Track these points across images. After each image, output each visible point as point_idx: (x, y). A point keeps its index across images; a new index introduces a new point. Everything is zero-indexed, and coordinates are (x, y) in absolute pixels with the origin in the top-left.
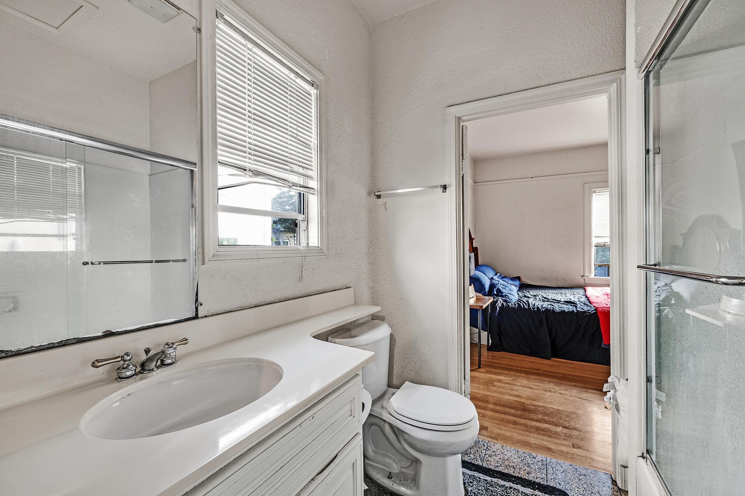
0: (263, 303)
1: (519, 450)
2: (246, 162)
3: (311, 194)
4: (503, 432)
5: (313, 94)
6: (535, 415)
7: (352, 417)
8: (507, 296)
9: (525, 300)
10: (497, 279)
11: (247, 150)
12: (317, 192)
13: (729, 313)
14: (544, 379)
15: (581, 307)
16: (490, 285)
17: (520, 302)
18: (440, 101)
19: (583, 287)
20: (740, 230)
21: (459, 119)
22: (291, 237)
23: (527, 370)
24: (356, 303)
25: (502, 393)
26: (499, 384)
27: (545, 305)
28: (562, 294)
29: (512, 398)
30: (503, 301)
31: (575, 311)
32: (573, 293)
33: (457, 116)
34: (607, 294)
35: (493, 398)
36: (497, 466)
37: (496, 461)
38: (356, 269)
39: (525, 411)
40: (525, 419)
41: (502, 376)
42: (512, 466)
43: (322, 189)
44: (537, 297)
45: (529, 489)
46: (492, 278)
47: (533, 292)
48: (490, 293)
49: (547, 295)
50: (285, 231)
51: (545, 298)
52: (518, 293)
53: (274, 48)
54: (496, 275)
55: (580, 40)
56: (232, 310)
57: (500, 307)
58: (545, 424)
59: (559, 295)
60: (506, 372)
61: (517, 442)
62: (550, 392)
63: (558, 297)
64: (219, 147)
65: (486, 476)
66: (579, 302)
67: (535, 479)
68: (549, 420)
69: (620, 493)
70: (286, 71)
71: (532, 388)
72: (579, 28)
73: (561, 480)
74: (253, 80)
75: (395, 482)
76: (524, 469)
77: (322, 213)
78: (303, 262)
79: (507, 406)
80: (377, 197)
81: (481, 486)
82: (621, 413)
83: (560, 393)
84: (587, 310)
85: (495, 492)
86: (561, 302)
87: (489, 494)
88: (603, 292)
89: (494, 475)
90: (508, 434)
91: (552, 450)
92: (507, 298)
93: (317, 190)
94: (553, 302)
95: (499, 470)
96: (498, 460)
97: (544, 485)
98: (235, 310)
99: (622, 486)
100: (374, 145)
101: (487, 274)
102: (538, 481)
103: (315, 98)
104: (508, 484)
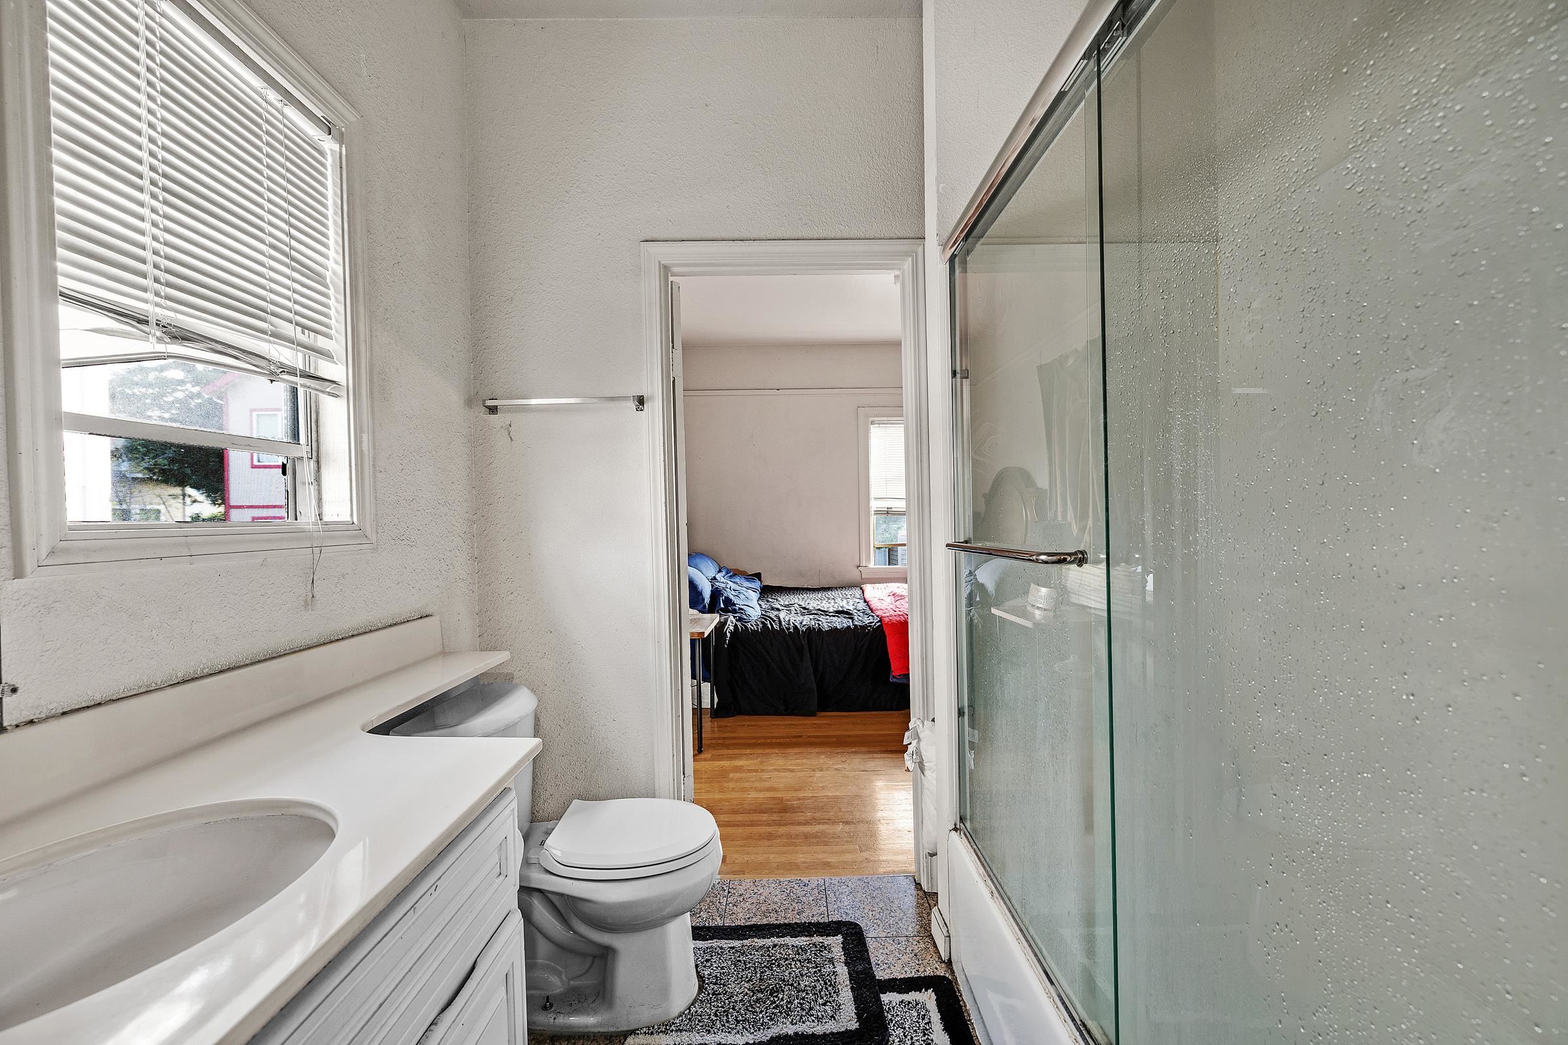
0: (207, 670)
1: (782, 880)
2: (146, 301)
3: (329, 394)
4: (752, 857)
5: (328, 152)
6: (801, 814)
7: (502, 878)
8: (742, 609)
9: (773, 614)
10: (723, 580)
11: (148, 268)
12: (346, 393)
13: (1038, 608)
14: (809, 750)
15: (860, 618)
16: (711, 591)
17: (766, 620)
18: (628, 227)
19: (858, 585)
20: (1047, 490)
21: (666, 270)
22: (174, 497)
23: (782, 740)
24: (445, 652)
25: (743, 790)
26: (738, 775)
27: (807, 620)
28: (829, 599)
29: (761, 795)
30: (737, 620)
31: (852, 627)
32: (845, 596)
33: (662, 262)
34: (894, 595)
35: (730, 802)
36: (749, 918)
37: (746, 909)
38: (444, 572)
39: (785, 812)
40: (786, 825)
41: (741, 759)
42: (773, 910)
43: (359, 385)
44: (792, 608)
45: (802, 938)
46: (715, 578)
47: (784, 600)
48: (712, 608)
49: (807, 602)
50: (150, 479)
51: (804, 608)
52: (760, 603)
53: (223, 16)
54: (720, 571)
55: (863, 176)
56: (114, 698)
57: (731, 633)
58: (818, 826)
59: (824, 602)
60: (748, 751)
61: (778, 868)
62: (821, 771)
63: (825, 606)
64: (60, 251)
65: (732, 941)
66: (856, 611)
67: (811, 918)
68: (822, 817)
69: (926, 898)
70: (257, 82)
71: (792, 771)
72: (860, 155)
73: (848, 907)
74: (160, 85)
75: (559, 1012)
76: (791, 908)
77: (361, 442)
78: (315, 562)
79: (755, 811)
80: (490, 409)
81: (726, 960)
82: (926, 773)
83: (836, 769)
84: (868, 623)
85: (749, 963)
86: (830, 613)
87: (740, 969)
88: (888, 591)
89: (745, 935)
90: (761, 858)
91: (832, 864)
92: (742, 613)
93: (346, 388)
94: (818, 614)
95: (752, 923)
96: (749, 906)
97: (825, 923)
98: (124, 696)
99: (928, 889)
100: (479, 294)
101: (703, 572)
102: (813, 921)
103: (334, 161)
104: (769, 942)
